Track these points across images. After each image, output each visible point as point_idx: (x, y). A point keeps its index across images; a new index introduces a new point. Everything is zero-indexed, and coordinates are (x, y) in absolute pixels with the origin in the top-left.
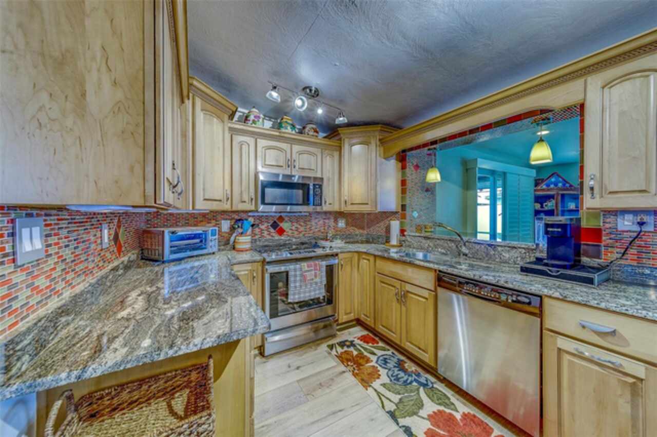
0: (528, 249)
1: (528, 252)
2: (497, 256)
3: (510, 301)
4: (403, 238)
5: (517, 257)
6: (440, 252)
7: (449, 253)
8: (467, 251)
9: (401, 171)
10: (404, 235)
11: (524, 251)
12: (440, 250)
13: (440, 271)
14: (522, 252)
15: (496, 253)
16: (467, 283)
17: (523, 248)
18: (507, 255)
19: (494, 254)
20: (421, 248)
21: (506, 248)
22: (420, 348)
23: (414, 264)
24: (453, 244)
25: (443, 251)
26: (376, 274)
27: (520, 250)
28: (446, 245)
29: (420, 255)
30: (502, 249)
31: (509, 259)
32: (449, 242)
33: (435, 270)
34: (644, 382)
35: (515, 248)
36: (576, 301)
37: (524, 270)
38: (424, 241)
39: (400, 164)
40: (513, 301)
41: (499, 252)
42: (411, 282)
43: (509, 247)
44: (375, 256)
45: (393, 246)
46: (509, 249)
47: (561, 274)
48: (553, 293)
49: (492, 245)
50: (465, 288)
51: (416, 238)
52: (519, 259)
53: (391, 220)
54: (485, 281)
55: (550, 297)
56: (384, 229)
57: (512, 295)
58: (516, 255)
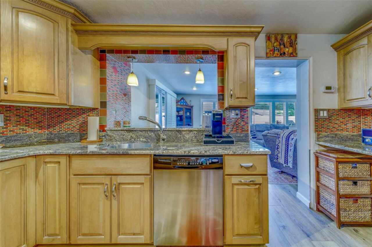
0: (198, 131)
1: (198, 133)
2: (182, 138)
3: (208, 164)
4: (103, 134)
5: (193, 137)
6: (142, 141)
7: (149, 140)
8: (165, 137)
9: (99, 69)
10: (104, 131)
11: (196, 132)
12: (141, 139)
13: (155, 155)
14: (195, 133)
15: (182, 136)
16: (179, 160)
17: (196, 131)
18: (187, 136)
19: (180, 137)
20: (124, 140)
21: (187, 132)
22: (134, 234)
23: (128, 154)
24: (152, 134)
25: (144, 140)
26: (72, 176)
27: (194, 132)
28: (147, 134)
29: (126, 146)
30: (185, 132)
31: (189, 138)
32: (149, 132)
33: (151, 155)
34: (261, 185)
35: (191, 131)
36: (239, 153)
37: (206, 143)
38: (126, 134)
39: (98, 63)
40: (210, 163)
41: (183, 135)
42: (124, 173)
43: (189, 131)
44: (69, 156)
45: (92, 142)
46: (188, 132)
47: (222, 141)
48: (229, 152)
49: (179, 131)
50: (178, 164)
51: (118, 132)
52: (194, 137)
53: (89, 116)
54: (192, 154)
55: (228, 155)
56: (78, 127)
57: (209, 160)
58: (193, 135)
